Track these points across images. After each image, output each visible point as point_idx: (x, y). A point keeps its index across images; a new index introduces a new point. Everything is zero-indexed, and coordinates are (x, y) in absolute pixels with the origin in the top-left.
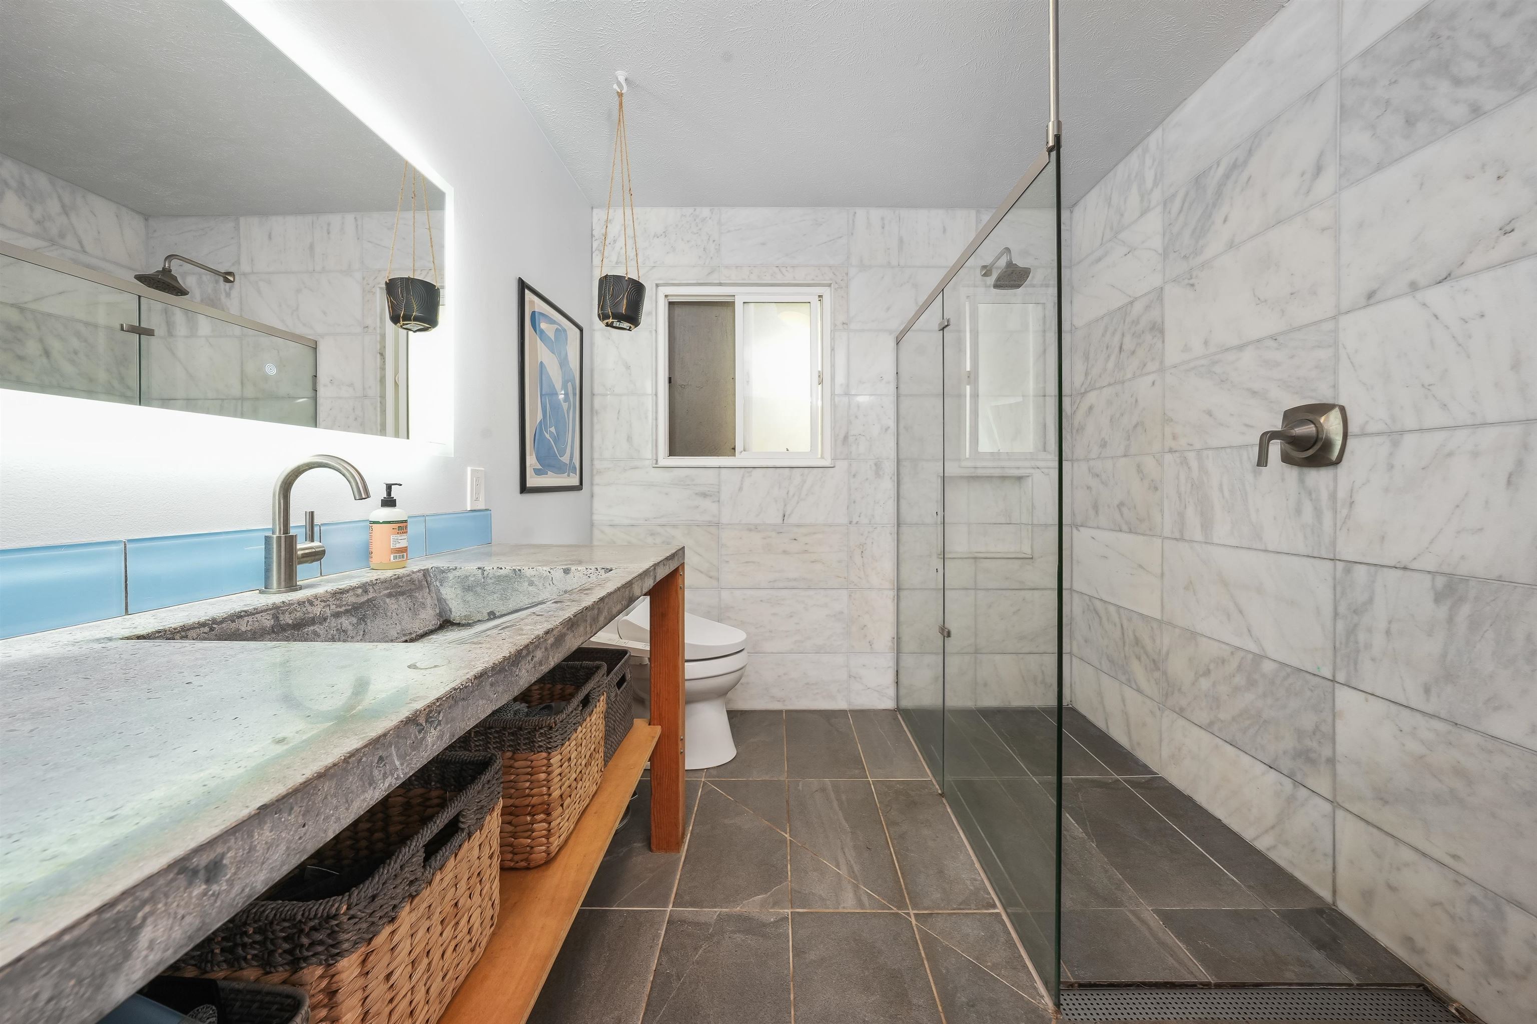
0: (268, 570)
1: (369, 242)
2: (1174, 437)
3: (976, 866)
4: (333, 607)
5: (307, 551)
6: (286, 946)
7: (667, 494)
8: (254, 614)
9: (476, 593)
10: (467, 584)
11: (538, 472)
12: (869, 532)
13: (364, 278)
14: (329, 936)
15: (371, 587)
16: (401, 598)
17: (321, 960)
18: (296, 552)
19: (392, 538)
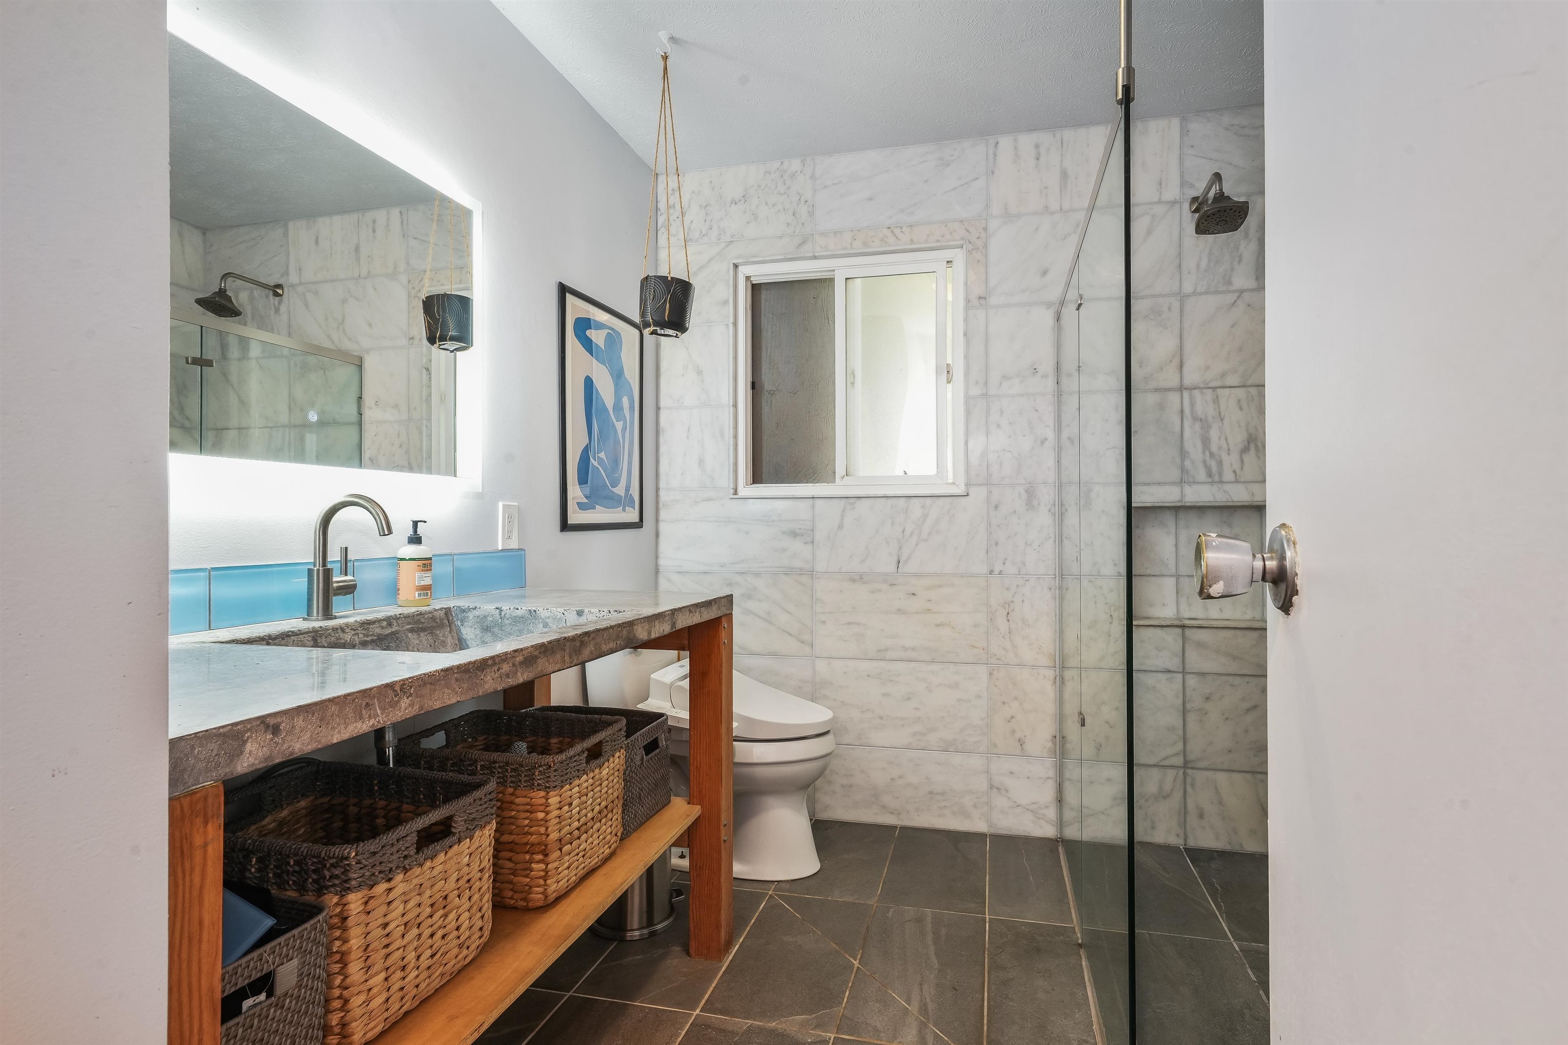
0: (310, 600)
1: (415, 238)
3: (1094, 1027)
4: (361, 636)
5: (341, 584)
6: (315, 877)
7: (747, 533)
8: (298, 635)
9: (493, 634)
10: (485, 624)
11: (582, 506)
12: (1018, 586)
13: (409, 282)
14: (343, 873)
15: (395, 621)
16: (422, 634)
17: (337, 890)
18: (332, 585)
19: (417, 575)
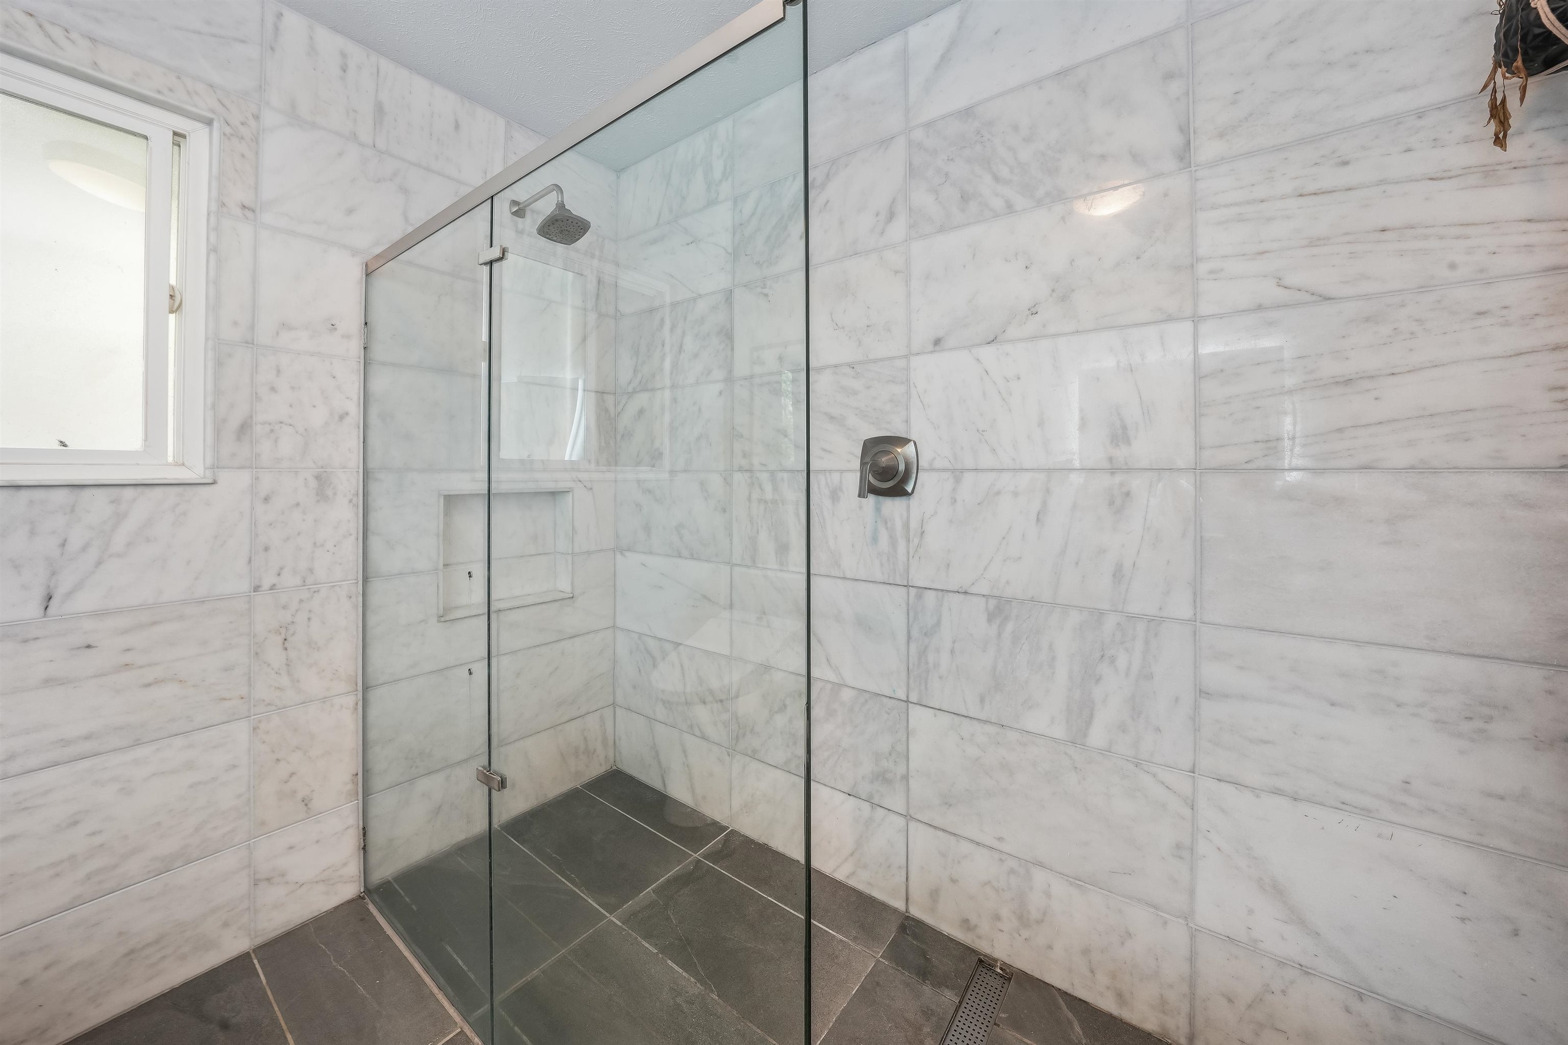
2: (744, 454)
12: (301, 601)
